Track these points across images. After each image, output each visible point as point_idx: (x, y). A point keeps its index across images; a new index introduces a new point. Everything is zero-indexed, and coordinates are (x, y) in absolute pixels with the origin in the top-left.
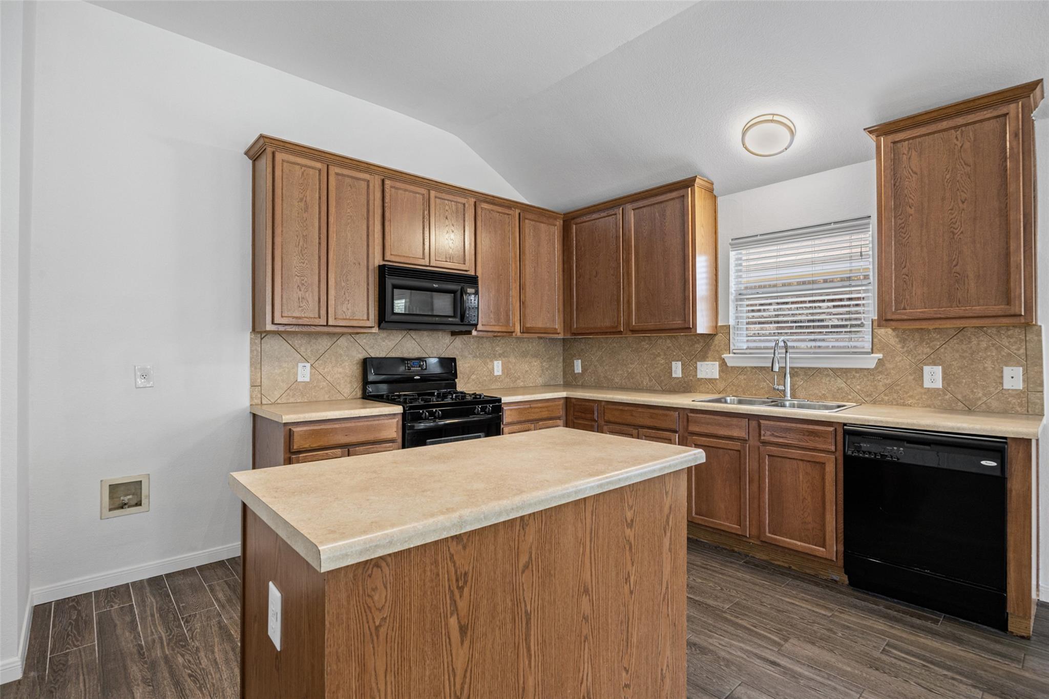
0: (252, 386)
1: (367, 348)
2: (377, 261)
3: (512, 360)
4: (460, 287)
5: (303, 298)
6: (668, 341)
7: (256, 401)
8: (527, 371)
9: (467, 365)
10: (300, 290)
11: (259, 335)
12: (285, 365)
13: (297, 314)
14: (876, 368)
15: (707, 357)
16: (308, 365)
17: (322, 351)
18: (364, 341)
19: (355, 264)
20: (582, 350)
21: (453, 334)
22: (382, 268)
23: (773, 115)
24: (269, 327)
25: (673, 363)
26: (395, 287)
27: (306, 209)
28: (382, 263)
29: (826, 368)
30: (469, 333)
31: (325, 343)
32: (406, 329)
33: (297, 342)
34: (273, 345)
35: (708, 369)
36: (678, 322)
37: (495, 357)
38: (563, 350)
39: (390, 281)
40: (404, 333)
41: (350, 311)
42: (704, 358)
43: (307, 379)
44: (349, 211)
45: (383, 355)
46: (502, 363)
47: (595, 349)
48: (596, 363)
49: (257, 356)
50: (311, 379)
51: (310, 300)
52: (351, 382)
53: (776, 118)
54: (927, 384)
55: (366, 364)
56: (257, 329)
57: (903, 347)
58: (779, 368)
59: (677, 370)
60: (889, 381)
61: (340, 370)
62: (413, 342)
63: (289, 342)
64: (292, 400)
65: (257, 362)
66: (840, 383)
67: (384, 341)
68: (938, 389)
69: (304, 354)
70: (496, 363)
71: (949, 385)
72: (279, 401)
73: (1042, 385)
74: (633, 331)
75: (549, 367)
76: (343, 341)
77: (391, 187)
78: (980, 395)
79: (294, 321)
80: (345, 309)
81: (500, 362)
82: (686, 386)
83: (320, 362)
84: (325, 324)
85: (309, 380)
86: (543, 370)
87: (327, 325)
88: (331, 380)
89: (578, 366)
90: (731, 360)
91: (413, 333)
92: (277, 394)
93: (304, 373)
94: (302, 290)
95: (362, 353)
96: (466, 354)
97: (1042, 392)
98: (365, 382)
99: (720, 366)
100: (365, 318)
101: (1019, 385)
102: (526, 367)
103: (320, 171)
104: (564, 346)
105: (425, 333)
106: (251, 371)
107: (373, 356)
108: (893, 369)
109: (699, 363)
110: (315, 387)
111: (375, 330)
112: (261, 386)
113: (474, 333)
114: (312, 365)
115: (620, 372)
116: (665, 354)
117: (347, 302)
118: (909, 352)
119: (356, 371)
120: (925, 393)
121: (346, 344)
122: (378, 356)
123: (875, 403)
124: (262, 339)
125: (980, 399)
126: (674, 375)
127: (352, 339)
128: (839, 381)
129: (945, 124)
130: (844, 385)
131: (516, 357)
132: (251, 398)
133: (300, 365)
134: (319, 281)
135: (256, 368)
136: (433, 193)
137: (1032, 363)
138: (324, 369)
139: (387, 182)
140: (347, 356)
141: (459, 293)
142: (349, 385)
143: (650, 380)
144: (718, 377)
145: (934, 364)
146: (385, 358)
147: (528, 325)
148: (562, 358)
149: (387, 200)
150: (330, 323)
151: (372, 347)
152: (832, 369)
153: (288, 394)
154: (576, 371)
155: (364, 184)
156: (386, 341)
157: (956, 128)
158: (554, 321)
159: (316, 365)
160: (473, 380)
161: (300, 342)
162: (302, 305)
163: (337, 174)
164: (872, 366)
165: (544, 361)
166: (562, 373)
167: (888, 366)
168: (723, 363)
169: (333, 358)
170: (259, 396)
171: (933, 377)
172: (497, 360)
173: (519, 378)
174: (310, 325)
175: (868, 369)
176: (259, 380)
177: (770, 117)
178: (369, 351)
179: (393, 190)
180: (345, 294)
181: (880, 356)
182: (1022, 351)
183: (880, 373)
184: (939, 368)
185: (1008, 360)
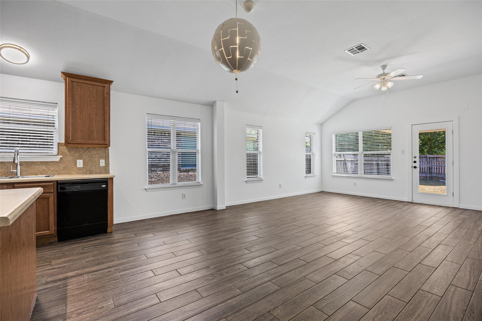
14: (60, 161)
29: (37, 162)
54: (78, 166)
57: (70, 153)
60: (64, 166)
68: (81, 167)
71: (85, 166)
78: (94, 168)
108: (66, 161)
120: (77, 169)
123: (59, 174)
125: (94, 170)
128: (44, 166)
130: (46, 168)
137: (107, 158)
145: (80, 159)
152: (40, 162)
167: (64, 160)
171: (80, 163)
175: (56, 161)
181: (61, 156)
182: (105, 155)
183: (61, 163)
184: (82, 160)
185: (101, 158)
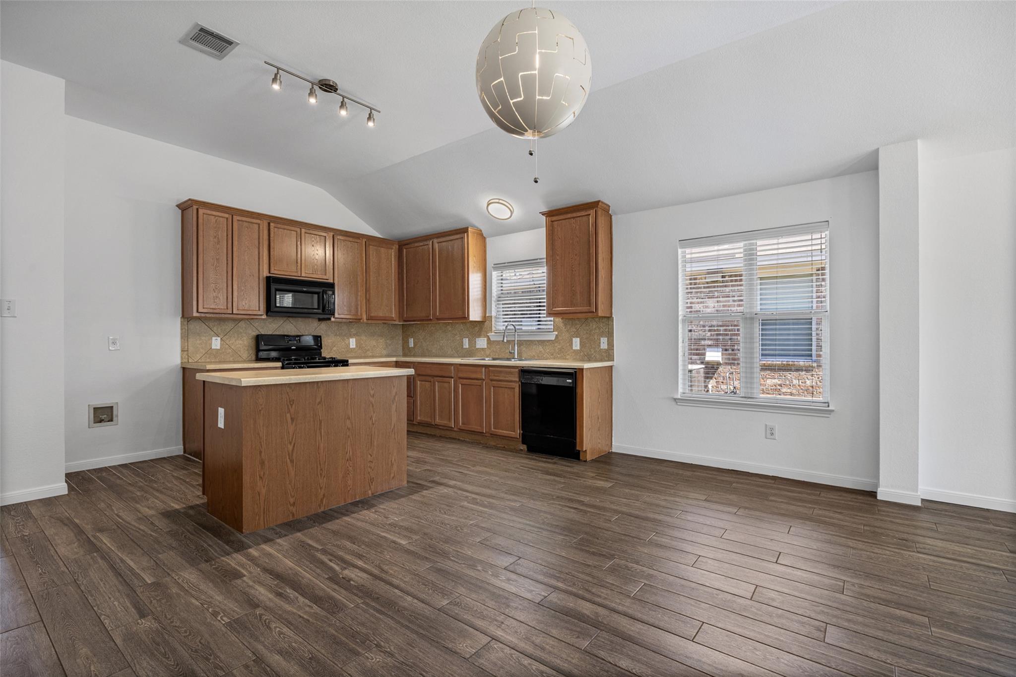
0: (182, 351)
1: (259, 328)
2: (265, 273)
3: (364, 338)
4: (321, 290)
5: (217, 297)
6: (461, 325)
7: (184, 360)
8: (375, 346)
9: (330, 341)
10: (215, 292)
11: (186, 319)
12: (203, 338)
13: (213, 307)
15: (481, 335)
16: (219, 339)
17: (228, 330)
18: (257, 324)
19: (250, 276)
20: (414, 332)
21: (320, 320)
22: (268, 279)
23: (499, 199)
24: (195, 314)
25: (464, 339)
26: (277, 290)
27: (218, 243)
28: (269, 275)
29: (534, 341)
30: (330, 319)
31: (230, 325)
32: (285, 317)
33: (211, 325)
34: (195, 326)
35: (481, 343)
36: (460, 314)
37: (351, 336)
38: (403, 332)
39: (273, 287)
40: (285, 319)
41: (247, 304)
42: (479, 336)
43: (218, 347)
44: (246, 243)
45: (270, 333)
46: (356, 340)
47: (421, 331)
48: (422, 340)
49: (185, 332)
50: (221, 348)
51: (221, 298)
52: (248, 350)
53: (500, 201)
54: (574, 348)
55: (258, 339)
56: (186, 317)
57: (565, 328)
58: (507, 340)
59: (466, 343)
60: (560, 347)
61: (240, 342)
62: (291, 325)
63: (206, 324)
64: (208, 360)
65: (185, 336)
66: (541, 348)
67: (270, 324)
68: (578, 350)
69: (216, 332)
70: (351, 340)
71: (582, 347)
72: (200, 361)
73: (613, 346)
74: (438, 319)
75: (392, 343)
76: (242, 324)
77: (275, 227)
78: (593, 352)
79: (211, 311)
80: (244, 304)
81: (354, 339)
82: (470, 353)
83: (227, 337)
84: (231, 313)
85: (219, 348)
86: (386, 345)
87: (232, 314)
88: (235, 348)
89: (411, 343)
90: (493, 336)
91: (291, 319)
92: (198, 356)
93: (216, 343)
94: (216, 292)
95: (255, 332)
96: (330, 333)
97: (613, 350)
98: (258, 350)
99: (487, 340)
100: (257, 309)
101: (606, 347)
102: (374, 343)
103: (227, 219)
104: (403, 329)
105: (300, 319)
106: (182, 342)
107: (263, 333)
108: (561, 340)
109: (477, 339)
110: (223, 352)
111: (264, 317)
112: (188, 351)
113: (333, 319)
114: (221, 339)
115: (436, 346)
116: (460, 334)
117: (245, 299)
118: (567, 331)
119: (252, 343)
120: (573, 352)
121: (244, 326)
122: (266, 333)
123: (554, 359)
124: (188, 322)
125: (593, 354)
126: (464, 347)
127: (249, 323)
128: (540, 347)
129: (569, 216)
130: (542, 349)
131: (366, 336)
132: (182, 358)
133: (214, 338)
134: (227, 286)
135: (184, 340)
136: (303, 230)
137: (610, 335)
138: (230, 341)
139: (272, 224)
140: (245, 333)
141: (321, 294)
142: (247, 352)
143: (452, 351)
144: (486, 347)
145: (577, 337)
146: (271, 335)
147: (372, 315)
148: (401, 337)
149: (272, 235)
150: (234, 312)
151: (263, 328)
152: (537, 341)
153: (206, 357)
154: (410, 346)
155: (256, 226)
156: (272, 324)
157: (574, 218)
158: (391, 312)
159: (224, 338)
160: (335, 351)
161: (213, 324)
162: (216, 301)
163: (238, 220)
164: (554, 339)
165: (388, 339)
166: (401, 348)
167: (560, 338)
168: (489, 339)
169: (236, 335)
170: (187, 357)
171: (576, 343)
172: (352, 338)
173: (369, 350)
174: (221, 313)
175: (552, 340)
176: (187, 347)
177: (497, 201)
178: (260, 330)
179: (276, 229)
180: (244, 294)
181: (556, 333)
182: (607, 330)
183: (557, 342)
184: (579, 339)
185: (602, 334)
